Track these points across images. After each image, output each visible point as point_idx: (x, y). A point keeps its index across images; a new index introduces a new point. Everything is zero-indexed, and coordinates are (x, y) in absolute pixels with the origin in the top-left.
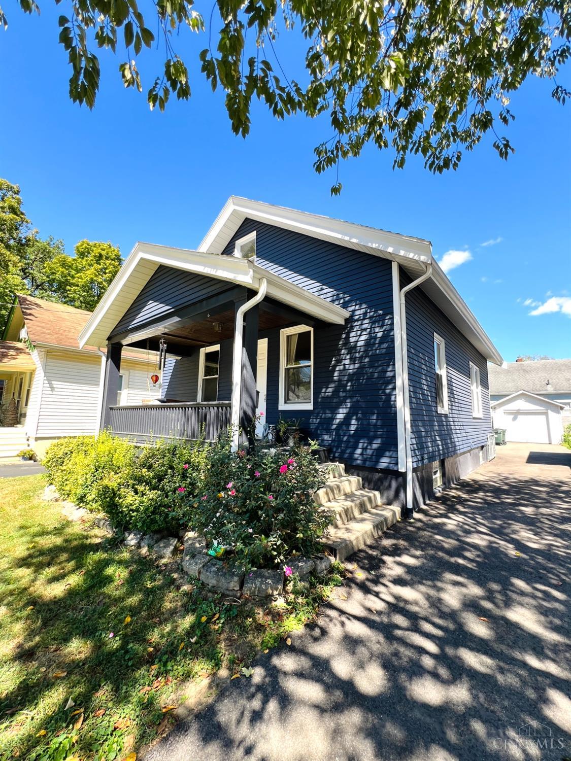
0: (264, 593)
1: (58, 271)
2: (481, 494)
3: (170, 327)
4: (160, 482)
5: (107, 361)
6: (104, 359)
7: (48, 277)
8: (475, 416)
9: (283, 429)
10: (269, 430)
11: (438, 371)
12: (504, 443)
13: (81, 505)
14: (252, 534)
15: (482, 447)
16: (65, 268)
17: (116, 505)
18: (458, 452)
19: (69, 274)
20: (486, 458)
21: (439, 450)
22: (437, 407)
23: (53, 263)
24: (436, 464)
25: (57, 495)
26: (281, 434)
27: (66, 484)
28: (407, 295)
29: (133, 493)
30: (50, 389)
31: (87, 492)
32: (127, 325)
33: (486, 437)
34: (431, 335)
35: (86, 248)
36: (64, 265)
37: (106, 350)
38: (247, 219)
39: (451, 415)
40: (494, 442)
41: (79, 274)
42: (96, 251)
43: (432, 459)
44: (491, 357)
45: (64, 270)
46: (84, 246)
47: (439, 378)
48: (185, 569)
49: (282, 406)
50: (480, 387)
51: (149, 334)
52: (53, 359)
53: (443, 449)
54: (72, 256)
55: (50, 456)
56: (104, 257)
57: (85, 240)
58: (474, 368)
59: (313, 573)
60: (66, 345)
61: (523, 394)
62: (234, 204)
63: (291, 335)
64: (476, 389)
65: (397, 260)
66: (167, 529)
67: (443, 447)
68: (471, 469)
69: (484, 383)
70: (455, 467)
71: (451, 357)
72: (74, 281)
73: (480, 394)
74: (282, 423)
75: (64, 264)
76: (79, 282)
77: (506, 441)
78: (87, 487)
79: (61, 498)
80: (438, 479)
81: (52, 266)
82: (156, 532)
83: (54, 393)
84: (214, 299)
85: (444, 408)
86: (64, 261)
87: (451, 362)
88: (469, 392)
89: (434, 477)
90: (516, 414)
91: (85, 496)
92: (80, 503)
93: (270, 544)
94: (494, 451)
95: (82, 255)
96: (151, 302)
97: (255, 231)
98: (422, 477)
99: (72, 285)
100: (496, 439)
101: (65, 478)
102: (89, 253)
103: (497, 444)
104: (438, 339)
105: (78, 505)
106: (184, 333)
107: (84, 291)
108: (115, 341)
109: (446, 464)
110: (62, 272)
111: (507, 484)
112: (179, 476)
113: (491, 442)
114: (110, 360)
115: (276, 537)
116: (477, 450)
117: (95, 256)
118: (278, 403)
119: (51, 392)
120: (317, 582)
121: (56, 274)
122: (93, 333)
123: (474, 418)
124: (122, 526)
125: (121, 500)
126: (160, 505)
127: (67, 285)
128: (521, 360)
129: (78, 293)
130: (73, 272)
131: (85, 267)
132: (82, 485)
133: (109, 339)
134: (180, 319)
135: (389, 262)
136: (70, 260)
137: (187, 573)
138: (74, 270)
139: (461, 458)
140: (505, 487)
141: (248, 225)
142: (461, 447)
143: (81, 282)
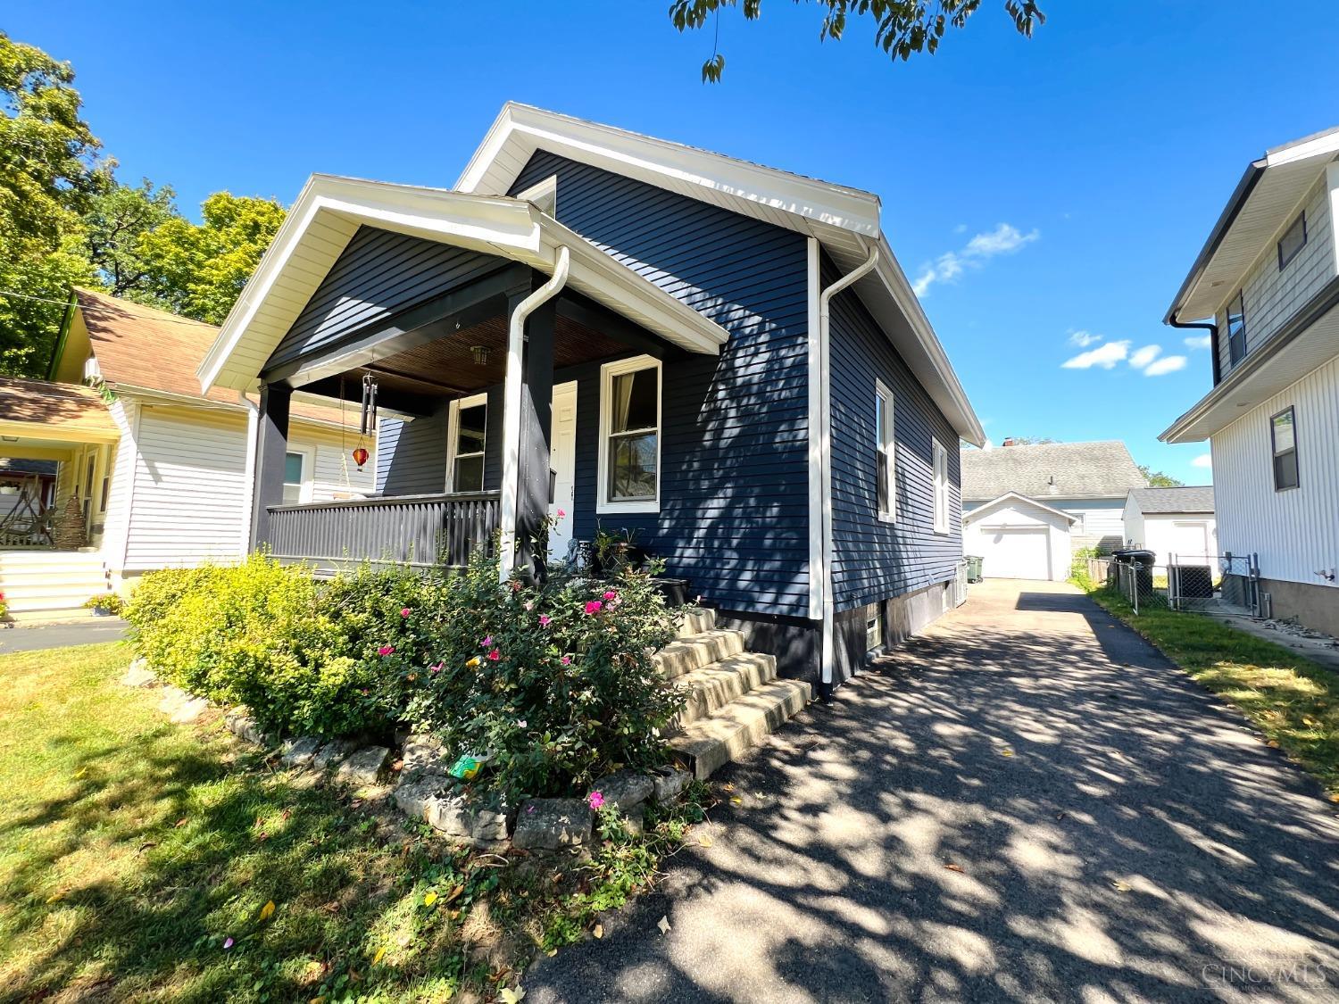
0: (555, 842)
1: (169, 252)
2: (947, 659)
3: (385, 350)
4: (354, 642)
5: (260, 418)
6: (253, 415)
7: (147, 263)
8: (937, 529)
9: (602, 548)
10: (578, 550)
11: (880, 448)
12: (981, 580)
13: (198, 691)
14: (525, 731)
15: (947, 583)
16: (183, 246)
17: (262, 689)
18: (910, 589)
19: (192, 260)
20: (951, 602)
21: (879, 585)
22: (877, 511)
23: (159, 235)
24: (872, 609)
25: (152, 675)
26: (600, 555)
27: (169, 654)
28: (835, 302)
29: (296, 664)
30: (150, 477)
31: (210, 666)
32: (296, 347)
33: (952, 568)
34: (872, 382)
35: (226, 208)
36: (180, 240)
37: (257, 398)
38: (538, 152)
39: (900, 526)
40: (966, 577)
41: (212, 260)
42: (247, 216)
43: (866, 600)
44: (966, 431)
45: (179, 249)
46: (220, 205)
47: (882, 459)
48: (400, 805)
49: (604, 507)
50: (947, 483)
51: (340, 364)
52: (155, 418)
53: (886, 584)
54: (196, 224)
55: (139, 600)
56: (263, 230)
57: (224, 193)
58: (939, 449)
59: (651, 800)
60: (180, 392)
61: (1012, 499)
62: (513, 119)
63: (621, 376)
64: (941, 486)
65: (818, 234)
66: (367, 729)
67: (885, 580)
68: (927, 619)
69: (955, 478)
70: (904, 617)
71: (902, 424)
72: (203, 273)
73: (946, 494)
74: (601, 536)
75: (180, 238)
76: (213, 275)
77: (982, 576)
78: (210, 656)
79: (161, 681)
80: (876, 635)
81: (156, 241)
82: (345, 737)
83: (160, 485)
84: (468, 292)
85: (889, 515)
86: (181, 232)
87: (902, 436)
88: (931, 489)
89: (869, 631)
90: (1000, 532)
91: (205, 673)
92: (196, 687)
93: (559, 748)
94: (964, 591)
95: (219, 222)
96: (344, 299)
97: (555, 176)
98: (851, 631)
99: (199, 280)
100: (969, 572)
101: (166, 641)
102: (232, 219)
103: (970, 581)
104: (883, 391)
105: (192, 691)
106: (416, 368)
107: (225, 295)
108: (275, 378)
109: (888, 609)
110: (177, 255)
111: (986, 642)
112: (394, 630)
113: (961, 576)
114: (266, 415)
115: (573, 734)
116: (938, 589)
117: (245, 227)
118: (595, 502)
119: (153, 484)
120: (659, 817)
121: (163, 257)
122: (228, 361)
123: (936, 534)
124: (278, 728)
125: (272, 677)
126: (352, 684)
127: (188, 281)
128: (1011, 443)
129: (212, 297)
130: (200, 256)
131: (224, 247)
132: (199, 654)
133: (263, 375)
134: (401, 332)
135: (802, 239)
136: (192, 230)
137: (403, 812)
138: (203, 251)
139: (913, 601)
140: (986, 647)
141: (541, 163)
142: (915, 581)
143: (218, 277)
